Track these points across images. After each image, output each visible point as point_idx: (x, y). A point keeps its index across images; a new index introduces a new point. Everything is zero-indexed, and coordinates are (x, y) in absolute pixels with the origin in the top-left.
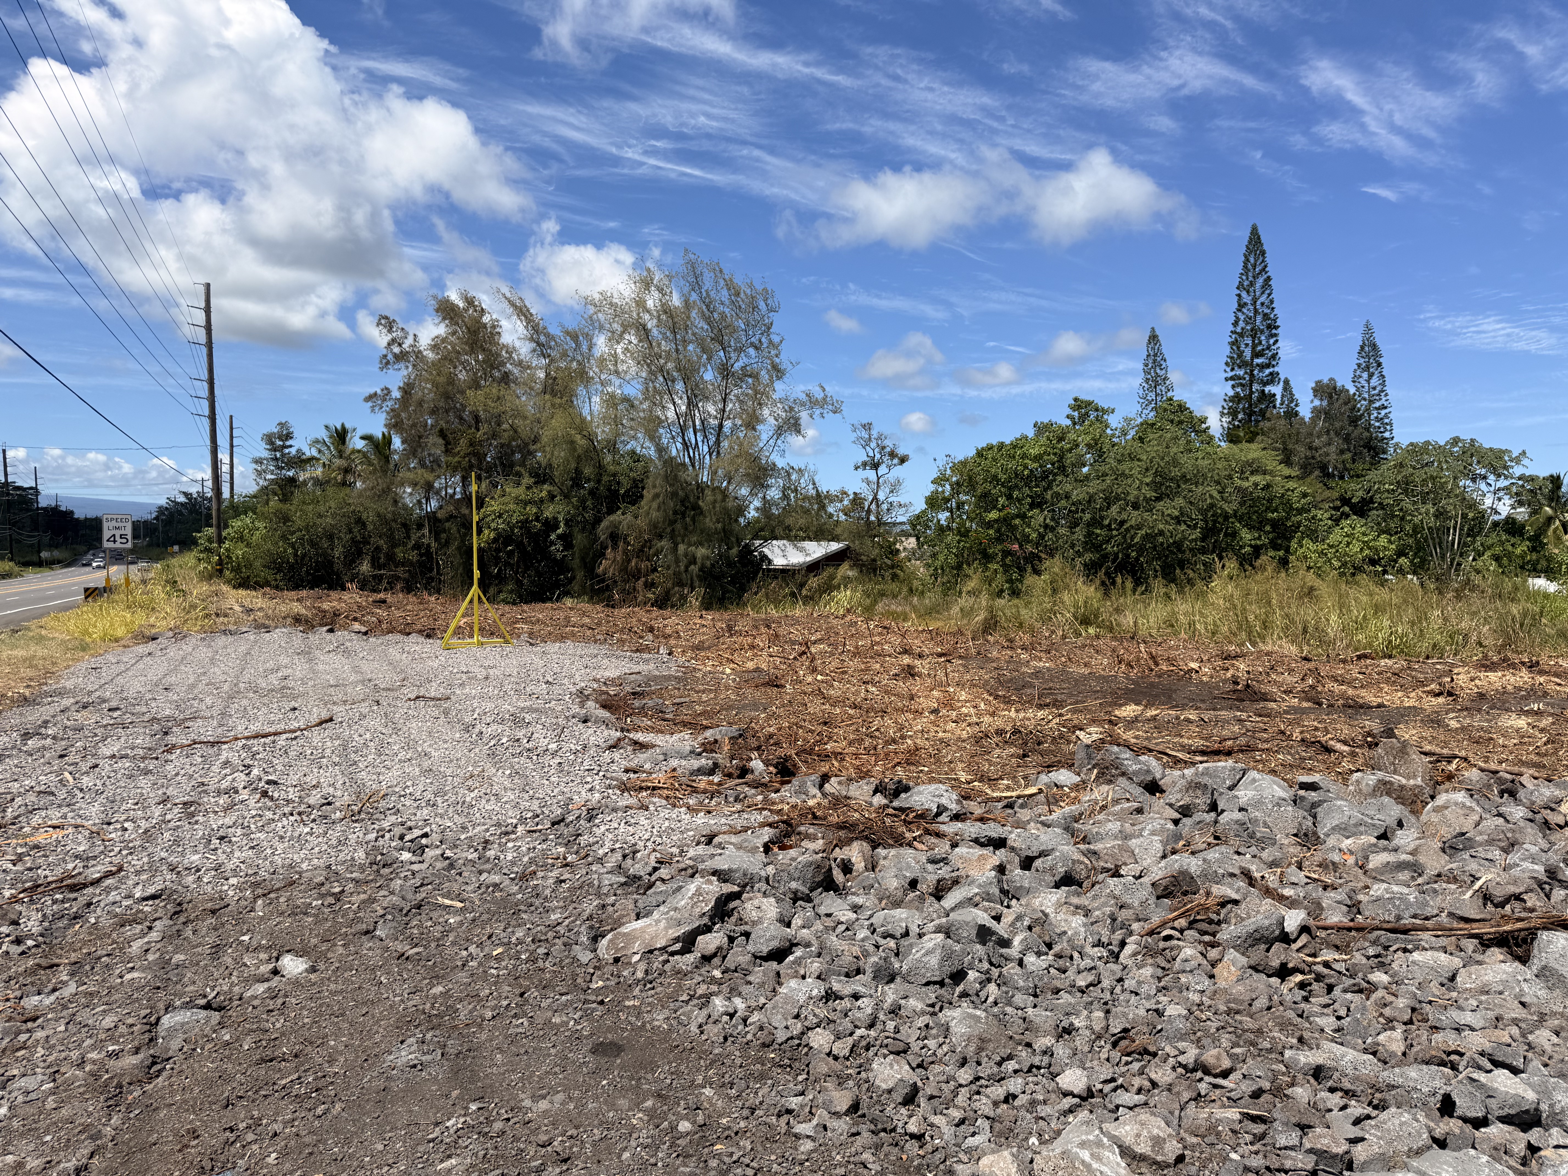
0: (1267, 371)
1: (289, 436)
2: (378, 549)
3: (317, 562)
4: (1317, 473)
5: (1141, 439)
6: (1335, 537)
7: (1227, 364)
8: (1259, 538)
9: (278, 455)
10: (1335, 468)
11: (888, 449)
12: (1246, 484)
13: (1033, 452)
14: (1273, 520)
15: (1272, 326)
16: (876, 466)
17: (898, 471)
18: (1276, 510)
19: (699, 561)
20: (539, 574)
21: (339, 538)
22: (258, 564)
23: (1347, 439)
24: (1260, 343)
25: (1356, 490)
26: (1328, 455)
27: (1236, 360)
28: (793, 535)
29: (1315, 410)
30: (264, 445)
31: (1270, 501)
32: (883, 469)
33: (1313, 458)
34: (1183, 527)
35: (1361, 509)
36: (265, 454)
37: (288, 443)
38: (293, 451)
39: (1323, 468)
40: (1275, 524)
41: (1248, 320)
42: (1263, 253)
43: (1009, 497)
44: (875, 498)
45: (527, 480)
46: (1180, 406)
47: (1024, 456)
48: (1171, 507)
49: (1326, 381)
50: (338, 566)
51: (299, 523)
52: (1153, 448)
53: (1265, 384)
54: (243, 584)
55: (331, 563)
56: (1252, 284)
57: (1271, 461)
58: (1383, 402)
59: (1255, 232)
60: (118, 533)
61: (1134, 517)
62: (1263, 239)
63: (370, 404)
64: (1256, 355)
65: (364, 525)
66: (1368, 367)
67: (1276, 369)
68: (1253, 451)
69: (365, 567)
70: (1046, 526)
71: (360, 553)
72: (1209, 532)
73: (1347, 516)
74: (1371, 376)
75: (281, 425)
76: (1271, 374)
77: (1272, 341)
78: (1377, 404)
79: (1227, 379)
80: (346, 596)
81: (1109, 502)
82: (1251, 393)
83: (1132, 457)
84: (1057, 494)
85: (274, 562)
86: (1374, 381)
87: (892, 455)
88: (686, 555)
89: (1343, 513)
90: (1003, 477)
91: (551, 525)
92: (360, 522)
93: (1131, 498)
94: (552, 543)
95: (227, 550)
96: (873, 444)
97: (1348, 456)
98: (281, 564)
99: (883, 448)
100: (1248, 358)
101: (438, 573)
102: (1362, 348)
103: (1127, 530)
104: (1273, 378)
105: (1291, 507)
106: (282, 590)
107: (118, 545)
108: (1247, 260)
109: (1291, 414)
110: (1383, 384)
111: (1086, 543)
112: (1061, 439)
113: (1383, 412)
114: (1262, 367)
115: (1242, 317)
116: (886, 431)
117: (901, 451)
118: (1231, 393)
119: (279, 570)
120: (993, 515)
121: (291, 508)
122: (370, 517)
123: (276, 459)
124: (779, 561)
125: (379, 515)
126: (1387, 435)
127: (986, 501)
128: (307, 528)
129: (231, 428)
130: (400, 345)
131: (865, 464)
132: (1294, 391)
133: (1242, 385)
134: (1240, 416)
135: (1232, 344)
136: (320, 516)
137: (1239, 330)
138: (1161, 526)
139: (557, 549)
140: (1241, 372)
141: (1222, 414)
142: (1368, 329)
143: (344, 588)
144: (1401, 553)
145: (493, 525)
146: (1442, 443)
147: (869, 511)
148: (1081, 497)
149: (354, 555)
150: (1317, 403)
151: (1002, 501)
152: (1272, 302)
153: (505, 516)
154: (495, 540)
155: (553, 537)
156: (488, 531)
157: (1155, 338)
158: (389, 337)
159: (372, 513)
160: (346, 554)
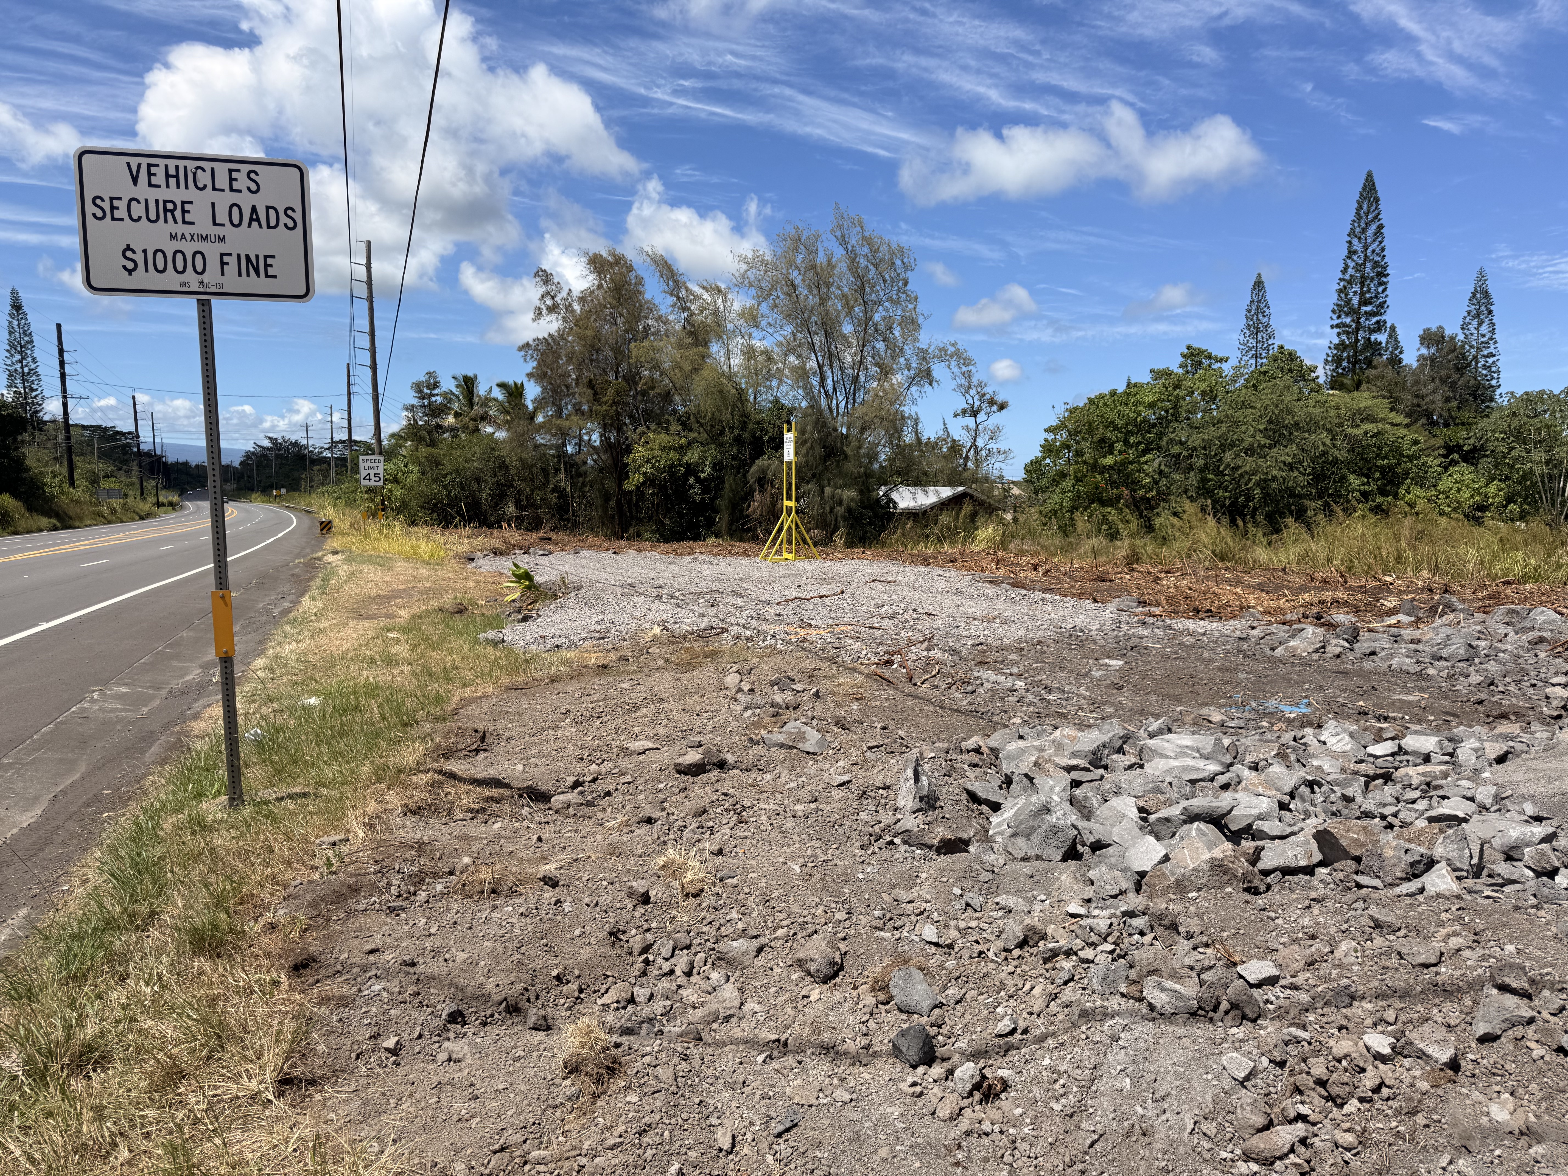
0: (1374, 320)
1: (436, 385)
2: (520, 492)
4: (1423, 420)
5: (1255, 387)
6: (1445, 483)
7: (1333, 311)
8: (1368, 483)
9: (426, 402)
10: (1440, 416)
11: (988, 397)
12: (1356, 431)
13: (1149, 399)
14: (1382, 467)
15: (1381, 274)
16: (975, 414)
17: (997, 419)
18: (1386, 457)
19: (845, 503)
20: (680, 515)
21: (486, 481)
22: (414, 504)
23: (1453, 386)
24: (1369, 291)
25: (1466, 438)
26: (1433, 403)
27: (1343, 308)
28: (920, 480)
29: (1421, 358)
30: (413, 393)
31: (1380, 448)
32: (981, 417)
33: (1419, 406)
34: (1296, 473)
35: (1471, 457)
36: (415, 402)
37: (435, 392)
38: (437, 399)
39: (1429, 414)
40: (1384, 470)
41: (1359, 267)
42: (1377, 200)
43: (1126, 442)
44: (974, 445)
45: (675, 427)
46: (1290, 354)
47: (1137, 403)
48: (1285, 454)
49: (1434, 328)
51: (449, 467)
52: (1267, 397)
53: (1374, 331)
56: (1364, 231)
57: (1381, 408)
58: (1492, 350)
59: (1369, 178)
60: (372, 472)
61: (1249, 463)
62: (1378, 187)
63: (523, 353)
64: (1364, 302)
65: (507, 468)
66: (1478, 315)
67: (1383, 318)
68: (1364, 399)
69: (509, 510)
70: (1161, 472)
71: (504, 496)
72: (1318, 477)
73: (1456, 463)
74: (1481, 323)
75: (429, 374)
76: (1378, 322)
77: (1380, 289)
78: (1486, 352)
79: (1332, 327)
81: (1223, 448)
82: (1357, 340)
83: (1244, 405)
84: (1171, 440)
85: (430, 503)
86: (1484, 329)
87: (992, 402)
88: (833, 496)
89: (1452, 460)
90: (1120, 423)
91: (691, 470)
92: (504, 466)
93: (1245, 444)
94: (691, 487)
96: (973, 392)
97: (1454, 404)
98: (435, 505)
99: (983, 395)
100: (1356, 305)
101: (573, 515)
102: (1474, 295)
103: (1241, 475)
104: (1379, 327)
105: (1402, 455)
107: (372, 483)
108: (1360, 207)
109: (1395, 361)
110: (1493, 331)
111: (1199, 488)
112: (1177, 387)
113: (1490, 360)
114: (1370, 314)
115: (1351, 264)
116: (984, 379)
117: (1000, 398)
118: (1336, 341)
120: (1109, 460)
121: (442, 451)
122: (513, 462)
123: (425, 407)
124: (902, 505)
125: (521, 460)
126: (1494, 382)
127: (1104, 446)
128: (457, 471)
130: (553, 298)
131: (964, 412)
132: (1400, 338)
133: (1348, 333)
134: (1345, 364)
135: (1340, 291)
136: (468, 460)
137: (1347, 277)
138: (1275, 472)
139: (696, 493)
140: (1348, 320)
141: (1326, 362)
142: (1481, 277)
144: (1510, 500)
145: (642, 470)
146: (1556, 392)
147: (967, 458)
148: (1197, 443)
149: (499, 498)
150: (1424, 351)
151: (1118, 446)
152: (1383, 250)
153: (653, 461)
154: (643, 484)
155: (692, 481)
156: (637, 475)
157: (1259, 284)
158: (544, 289)
159: (514, 459)
160: (492, 496)
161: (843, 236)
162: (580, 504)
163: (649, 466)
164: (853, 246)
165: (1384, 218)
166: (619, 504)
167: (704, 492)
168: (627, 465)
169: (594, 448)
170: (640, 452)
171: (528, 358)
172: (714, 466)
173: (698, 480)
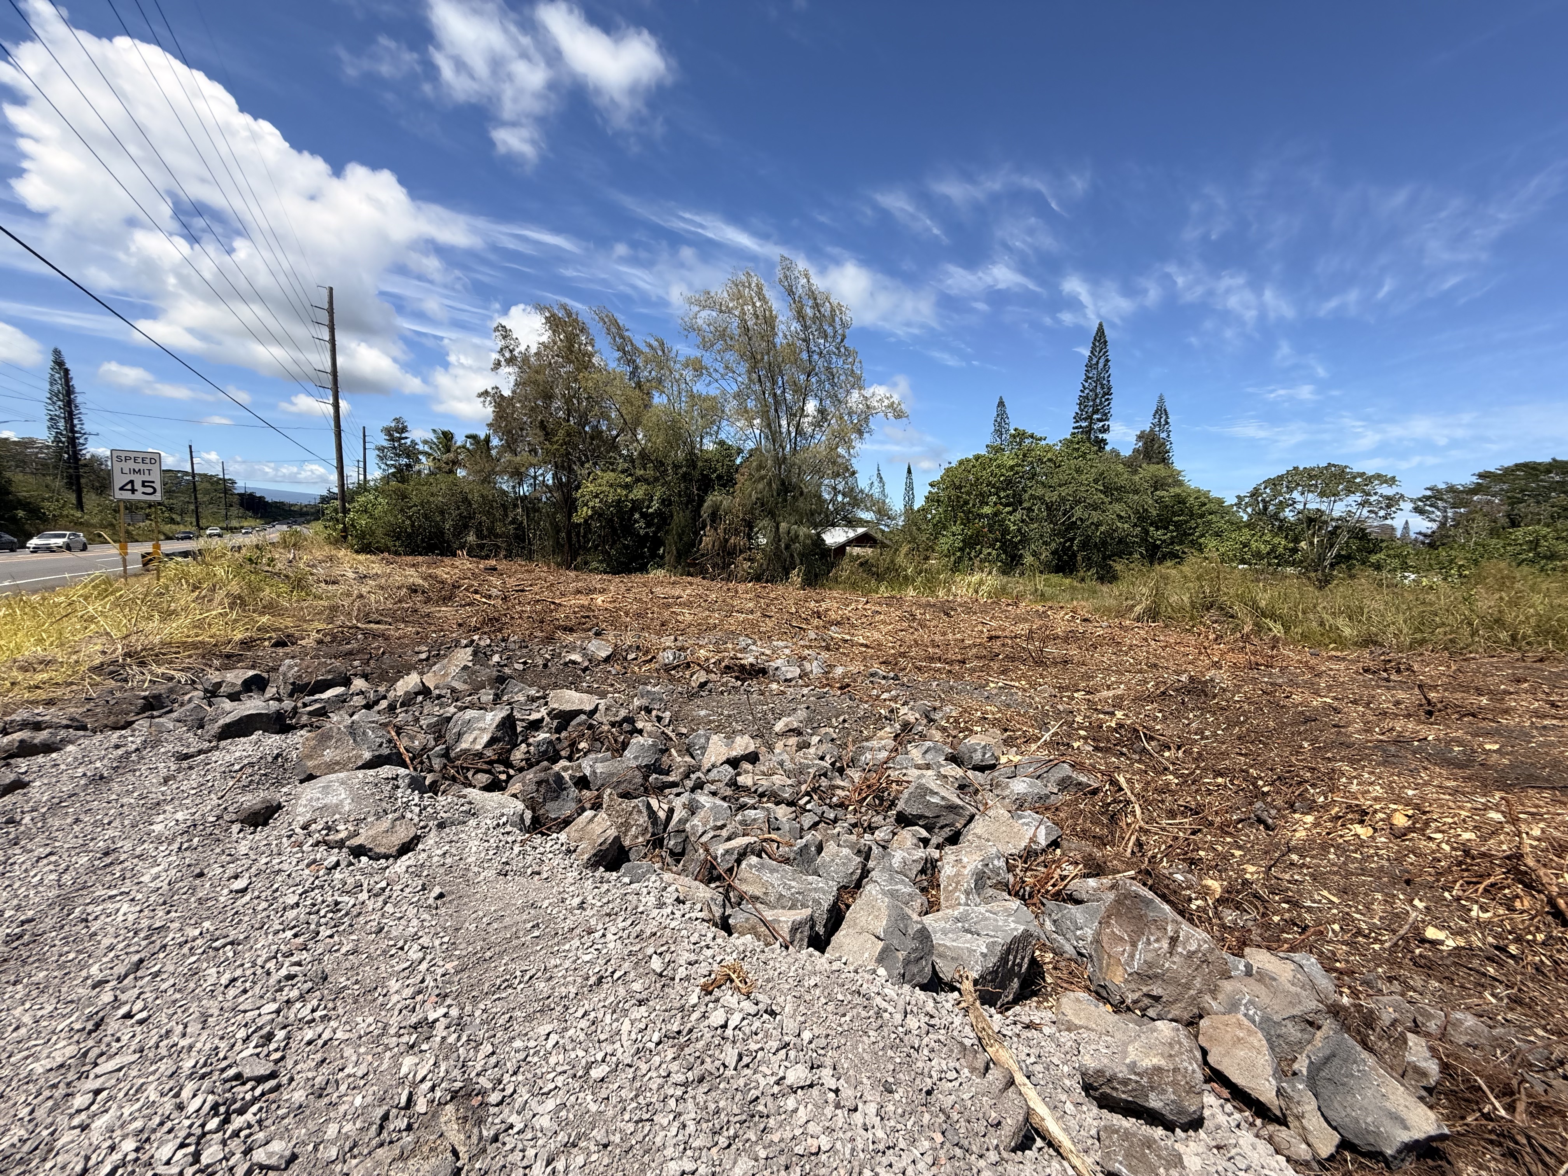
1: (404, 429)
2: (481, 523)
3: (430, 532)
9: (396, 444)
15: (1107, 393)
20: (626, 547)
21: (449, 514)
22: (379, 532)
24: (1099, 405)
27: (1081, 415)
30: (384, 437)
31: (1175, 507)
36: (386, 444)
37: (404, 435)
38: (408, 441)
40: (1178, 525)
45: (621, 466)
50: (449, 536)
51: (415, 500)
53: (1101, 432)
54: (366, 549)
55: (443, 533)
56: (1093, 364)
59: (1100, 328)
60: (138, 480)
62: (1106, 332)
63: (482, 399)
64: (1095, 413)
65: (470, 504)
66: (1160, 425)
67: (1107, 423)
69: (471, 538)
70: (1023, 521)
71: (466, 527)
74: (1161, 430)
75: (397, 420)
76: (1103, 426)
77: (1105, 404)
80: (458, 563)
82: (1090, 439)
85: (394, 531)
86: (1164, 434)
88: (788, 533)
91: (637, 506)
92: (466, 500)
94: (636, 521)
95: (353, 520)
98: (400, 533)
100: (1088, 415)
101: (529, 544)
102: (1158, 410)
104: (1104, 429)
106: (400, 554)
107: (138, 496)
108: (1094, 347)
114: (1099, 420)
115: (1088, 386)
119: (398, 539)
121: (409, 487)
122: (475, 498)
123: (394, 448)
125: (482, 496)
127: (979, 499)
128: (422, 504)
129: (364, 436)
133: (1083, 433)
135: (1080, 404)
136: (432, 495)
137: (1085, 395)
139: (641, 527)
140: (1082, 425)
142: (1161, 399)
143: (454, 555)
145: (591, 504)
149: (462, 527)
152: (1109, 377)
153: (601, 496)
154: (591, 517)
155: (637, 516)
156: (585, 508)
157: (1001, 404)
158: (503, 342)
159: (476, 495)
160: (455, 527)
161: (791, 286)
162: (535, 535)
163: (597, 500)
164: (800, 297)
165: (1111, 355)
166: (569, 534)
167: (648, 525)
168: (576, 499)
169: (547, 486)
170: (590, 487)
171: (487, 403)
172: (663, 502)
173: (644, 515)
